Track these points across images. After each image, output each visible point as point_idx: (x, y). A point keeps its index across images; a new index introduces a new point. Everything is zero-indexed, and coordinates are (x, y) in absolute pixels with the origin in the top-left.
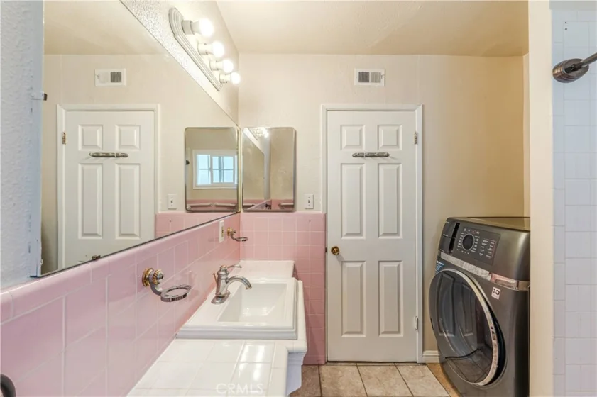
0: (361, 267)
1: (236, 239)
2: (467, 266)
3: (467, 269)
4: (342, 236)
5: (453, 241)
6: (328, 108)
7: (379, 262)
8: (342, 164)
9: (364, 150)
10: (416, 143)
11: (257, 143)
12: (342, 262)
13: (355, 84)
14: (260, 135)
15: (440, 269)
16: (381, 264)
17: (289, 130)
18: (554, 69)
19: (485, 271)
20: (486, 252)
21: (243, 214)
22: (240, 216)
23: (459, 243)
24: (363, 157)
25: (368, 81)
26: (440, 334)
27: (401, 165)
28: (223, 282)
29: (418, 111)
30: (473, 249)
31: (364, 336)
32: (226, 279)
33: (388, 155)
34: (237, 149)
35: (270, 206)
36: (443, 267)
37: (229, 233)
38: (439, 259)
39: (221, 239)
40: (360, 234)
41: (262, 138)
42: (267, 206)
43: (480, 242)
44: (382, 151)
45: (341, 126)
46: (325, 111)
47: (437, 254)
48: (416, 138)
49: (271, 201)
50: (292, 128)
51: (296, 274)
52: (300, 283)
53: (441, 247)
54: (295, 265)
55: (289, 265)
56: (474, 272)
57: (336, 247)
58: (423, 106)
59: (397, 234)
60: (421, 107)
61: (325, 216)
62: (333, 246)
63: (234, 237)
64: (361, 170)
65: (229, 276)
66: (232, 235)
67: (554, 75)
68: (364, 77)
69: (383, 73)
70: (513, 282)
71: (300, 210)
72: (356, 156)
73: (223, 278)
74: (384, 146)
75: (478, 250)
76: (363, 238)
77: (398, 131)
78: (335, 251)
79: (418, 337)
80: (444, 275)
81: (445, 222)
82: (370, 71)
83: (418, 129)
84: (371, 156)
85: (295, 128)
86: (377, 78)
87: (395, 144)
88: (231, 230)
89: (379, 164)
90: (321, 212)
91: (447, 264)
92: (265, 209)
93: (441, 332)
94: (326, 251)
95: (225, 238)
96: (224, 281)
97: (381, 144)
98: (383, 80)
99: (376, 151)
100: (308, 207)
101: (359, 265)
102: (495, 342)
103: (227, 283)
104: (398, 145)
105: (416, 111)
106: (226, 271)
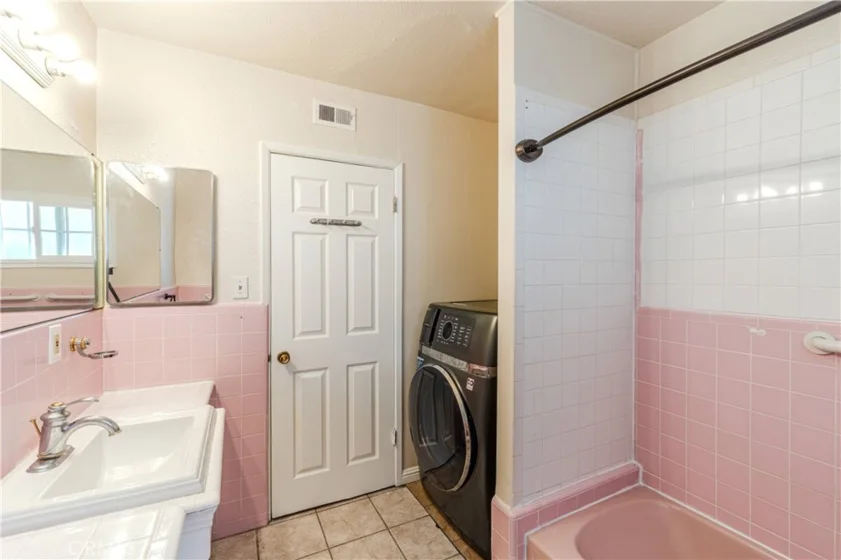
0: (323, 377)
1: (90, 356)
2: (447, 359)
3: (446, 362)
4: (294, 336)
5: (433, 330)
6: (273, 149)
7: (348, 366)
8: (294, 233)
9: (327, 215)
10: (395, 210)
11: (144, 190)
12: (295, 373)
13: (314, 121)
14: (150, 176)
15: (421, 365)
16: (350, 368)
17: (203, 174)
18: (517, 147)
19: (461, 362)
20: (463, 341)
21: (108, 312)
22: (101, 315)
23: (440, 332)
24: (325, 224)
25: (333, 121)
26: (420, 446)
27: (377, 238)
28: (55, 433)
29: (398, 171)
30: (452, 338)
31: (327, 470)
32: (62, 426)
33: (359, 224)
34: (96, 197)
35: (174, 297)
36: (424, 363)
37: (73, 346)
38: (420, 354)
39: (53, 357)
40: (322, 331)
41: (154, 184)
42: (167, 297)
43: (459, 329)
44: (351, 218)
45: (293, 179)
46: (268, 152)
47: (418, 348)
48: (395, 205)
49: (177, 288)
50: (207, 173)
51: (215, 400)
52: (220, 412)
53: (422, 340)
54: (214, 387)
55: (206, 387)
56: (452, 364)
57: (286, 353)
58: (404, 165)
59: (372, 327)
60: (401, 166)
61: (268, 309)
62: (280, 352)
63: (86, 352)
64: (322, 242)
65: (69, 420)
66: (81, 349)
67: (517, 152)
68: (326, 113)
69: (353, 113)
70: (485, 369)
71: (225, 300)
72: (315, 223)
73: (55, 424)
74: (355, 212)
75: (456, 340)
76: (326, 336)
77: (373, 193)
78: (284, 358)
79: (397, 453)
80: (426, 373)
81: (427, 308)
82: (336, 106)
83: (398, 194)
84: (336, 224)
85: (215, 173)
86: (345, 118)
87: (370, 210)
88: (78, 341)
89: (347, 236)
90: (260, 303)
91: (428, 359)
92: (163, 301)
93: (422, 443)
94: (269, 359)
95: (64, 355)
96: (58, 430)
97: (351, 208)
98: (353, 122)
99: (343, 218)
100: (238, 296)
101: (319, 374)
102: (468, 438)
103: (63, 431)
104: (372, 211)
105: (396, 170)
106: (62, 411)
